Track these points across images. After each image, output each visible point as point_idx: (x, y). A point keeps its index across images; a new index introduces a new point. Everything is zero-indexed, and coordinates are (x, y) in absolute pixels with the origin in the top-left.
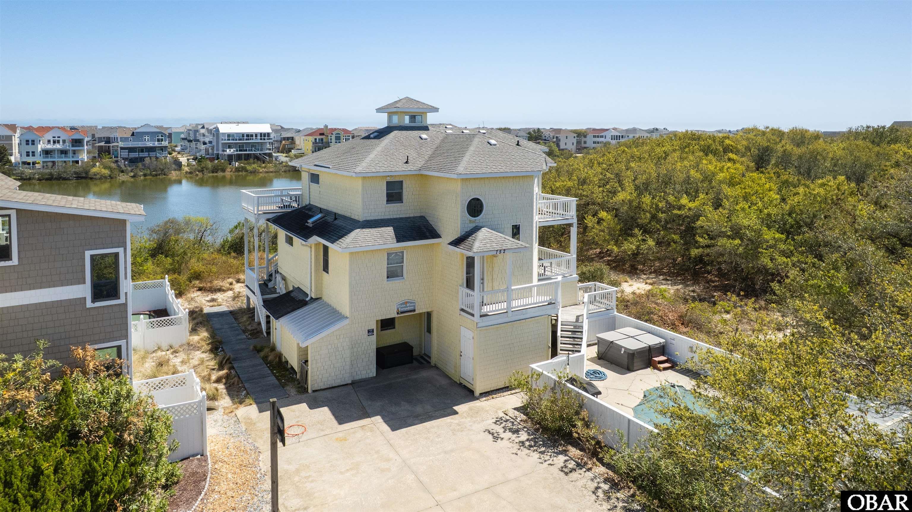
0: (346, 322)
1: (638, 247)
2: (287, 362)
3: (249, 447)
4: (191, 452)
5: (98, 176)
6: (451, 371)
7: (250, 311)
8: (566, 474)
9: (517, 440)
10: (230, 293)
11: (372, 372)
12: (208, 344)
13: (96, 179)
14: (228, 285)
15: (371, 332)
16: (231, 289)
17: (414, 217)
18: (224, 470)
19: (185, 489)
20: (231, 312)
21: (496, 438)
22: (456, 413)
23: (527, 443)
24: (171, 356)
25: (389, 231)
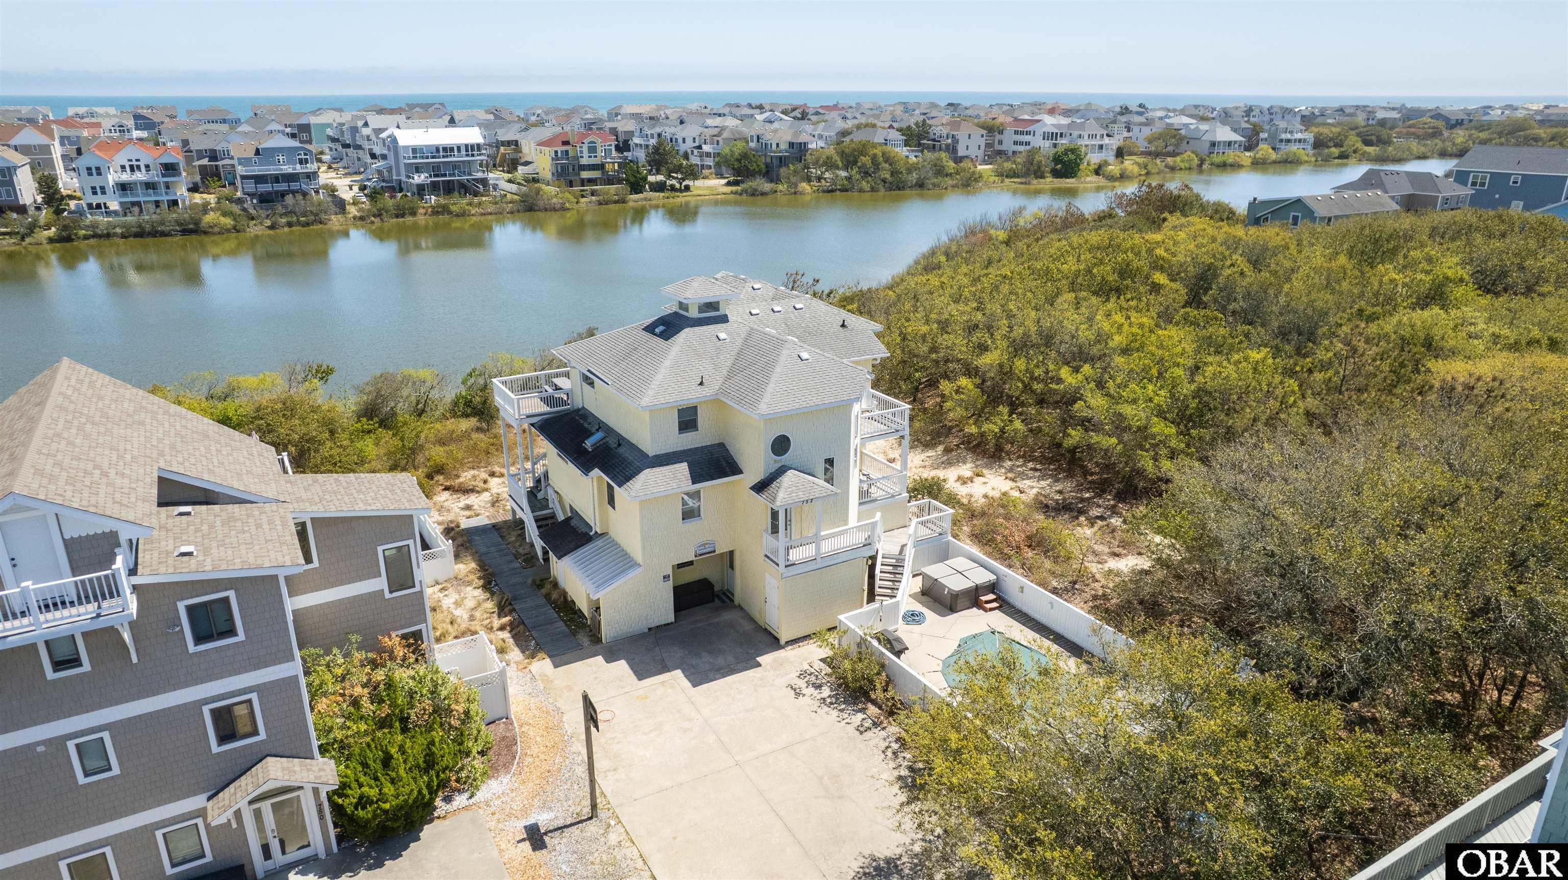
0: (640, 570)
1: (1002, 430)
2: (573, 602)
3: (551, 708)
4: (497, 717)
5: (216, 229)
6: (757, 616)
7: (519, 524)
8: (861, 733)
9: (819, 697)
10: (486, 496)
11: (671, 618)
12: (479, 578)
13: (213, 234)
14: (482, 484)
15: (666, 578)
16: (487, 490)
17: (712, 446)
18: (531, 733)
19: (499, 754)
20: (494, 526)
21: (798, 694)
22: (759, 665)
23: (829, 700)
24: (441, 595)
25: (683, 468)
